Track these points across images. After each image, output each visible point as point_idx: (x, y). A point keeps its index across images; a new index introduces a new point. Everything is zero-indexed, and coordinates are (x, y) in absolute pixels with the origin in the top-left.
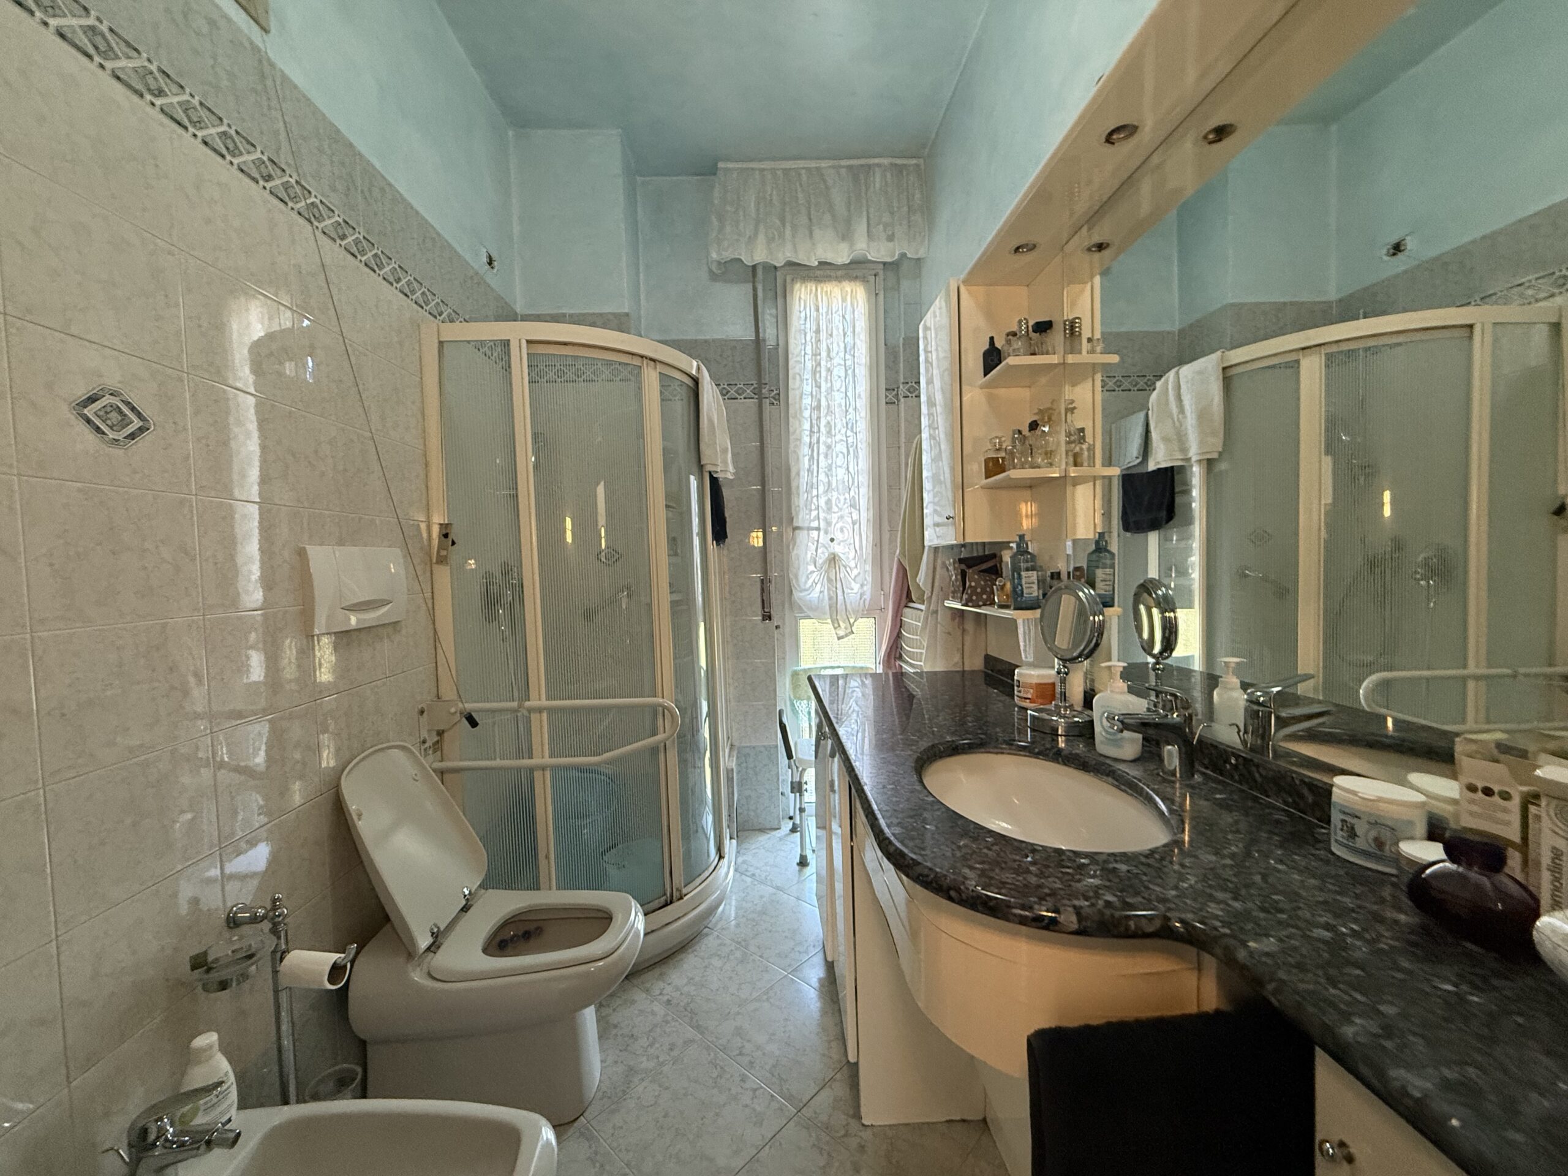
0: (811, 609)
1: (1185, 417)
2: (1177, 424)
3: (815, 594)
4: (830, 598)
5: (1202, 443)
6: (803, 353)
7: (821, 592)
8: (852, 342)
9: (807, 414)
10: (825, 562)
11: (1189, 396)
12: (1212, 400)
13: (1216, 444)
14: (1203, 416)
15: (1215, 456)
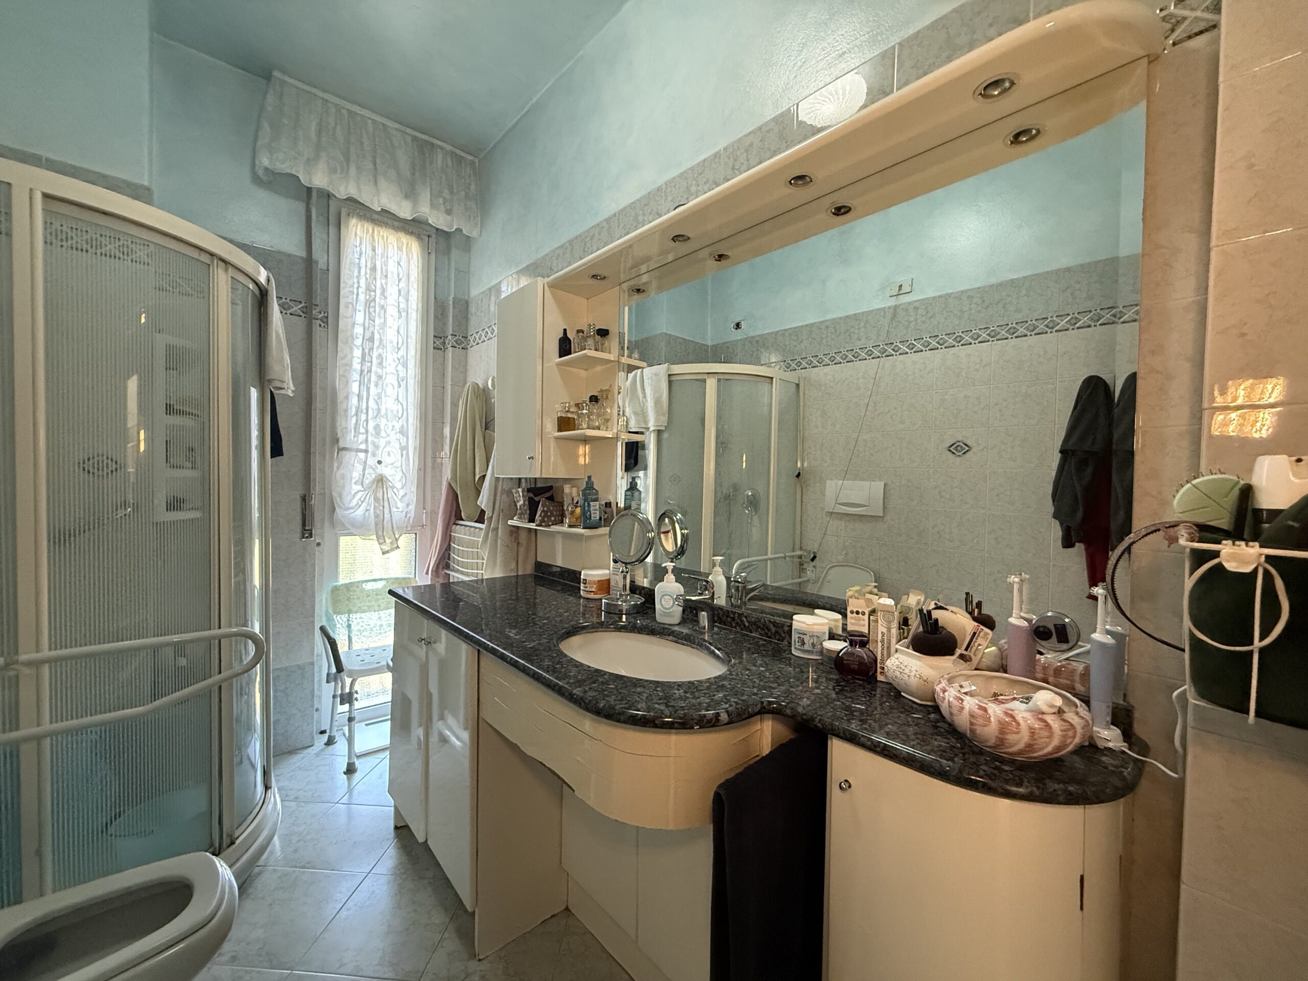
0: (353, 525)
1: (647, 401)
2: (642, 404)
3: (360, 512)
4: (376, 516)
5: (657, 420)
6: (356, 285)
7: (367, 510)
8: (406, 288)
9: (358, 342)
10: (373, 482)
11: (650, 388)
12: (662, 394)
13: (664, 420)
14: (657, 402)
15: (663, 428)
